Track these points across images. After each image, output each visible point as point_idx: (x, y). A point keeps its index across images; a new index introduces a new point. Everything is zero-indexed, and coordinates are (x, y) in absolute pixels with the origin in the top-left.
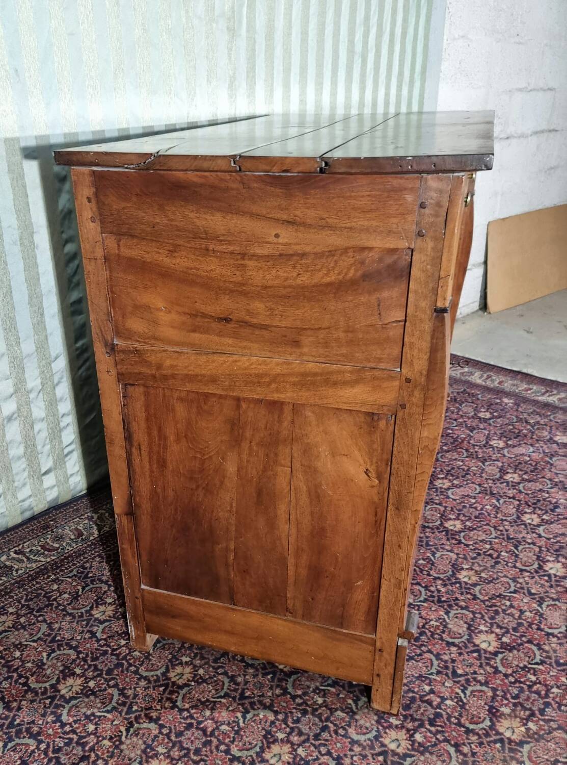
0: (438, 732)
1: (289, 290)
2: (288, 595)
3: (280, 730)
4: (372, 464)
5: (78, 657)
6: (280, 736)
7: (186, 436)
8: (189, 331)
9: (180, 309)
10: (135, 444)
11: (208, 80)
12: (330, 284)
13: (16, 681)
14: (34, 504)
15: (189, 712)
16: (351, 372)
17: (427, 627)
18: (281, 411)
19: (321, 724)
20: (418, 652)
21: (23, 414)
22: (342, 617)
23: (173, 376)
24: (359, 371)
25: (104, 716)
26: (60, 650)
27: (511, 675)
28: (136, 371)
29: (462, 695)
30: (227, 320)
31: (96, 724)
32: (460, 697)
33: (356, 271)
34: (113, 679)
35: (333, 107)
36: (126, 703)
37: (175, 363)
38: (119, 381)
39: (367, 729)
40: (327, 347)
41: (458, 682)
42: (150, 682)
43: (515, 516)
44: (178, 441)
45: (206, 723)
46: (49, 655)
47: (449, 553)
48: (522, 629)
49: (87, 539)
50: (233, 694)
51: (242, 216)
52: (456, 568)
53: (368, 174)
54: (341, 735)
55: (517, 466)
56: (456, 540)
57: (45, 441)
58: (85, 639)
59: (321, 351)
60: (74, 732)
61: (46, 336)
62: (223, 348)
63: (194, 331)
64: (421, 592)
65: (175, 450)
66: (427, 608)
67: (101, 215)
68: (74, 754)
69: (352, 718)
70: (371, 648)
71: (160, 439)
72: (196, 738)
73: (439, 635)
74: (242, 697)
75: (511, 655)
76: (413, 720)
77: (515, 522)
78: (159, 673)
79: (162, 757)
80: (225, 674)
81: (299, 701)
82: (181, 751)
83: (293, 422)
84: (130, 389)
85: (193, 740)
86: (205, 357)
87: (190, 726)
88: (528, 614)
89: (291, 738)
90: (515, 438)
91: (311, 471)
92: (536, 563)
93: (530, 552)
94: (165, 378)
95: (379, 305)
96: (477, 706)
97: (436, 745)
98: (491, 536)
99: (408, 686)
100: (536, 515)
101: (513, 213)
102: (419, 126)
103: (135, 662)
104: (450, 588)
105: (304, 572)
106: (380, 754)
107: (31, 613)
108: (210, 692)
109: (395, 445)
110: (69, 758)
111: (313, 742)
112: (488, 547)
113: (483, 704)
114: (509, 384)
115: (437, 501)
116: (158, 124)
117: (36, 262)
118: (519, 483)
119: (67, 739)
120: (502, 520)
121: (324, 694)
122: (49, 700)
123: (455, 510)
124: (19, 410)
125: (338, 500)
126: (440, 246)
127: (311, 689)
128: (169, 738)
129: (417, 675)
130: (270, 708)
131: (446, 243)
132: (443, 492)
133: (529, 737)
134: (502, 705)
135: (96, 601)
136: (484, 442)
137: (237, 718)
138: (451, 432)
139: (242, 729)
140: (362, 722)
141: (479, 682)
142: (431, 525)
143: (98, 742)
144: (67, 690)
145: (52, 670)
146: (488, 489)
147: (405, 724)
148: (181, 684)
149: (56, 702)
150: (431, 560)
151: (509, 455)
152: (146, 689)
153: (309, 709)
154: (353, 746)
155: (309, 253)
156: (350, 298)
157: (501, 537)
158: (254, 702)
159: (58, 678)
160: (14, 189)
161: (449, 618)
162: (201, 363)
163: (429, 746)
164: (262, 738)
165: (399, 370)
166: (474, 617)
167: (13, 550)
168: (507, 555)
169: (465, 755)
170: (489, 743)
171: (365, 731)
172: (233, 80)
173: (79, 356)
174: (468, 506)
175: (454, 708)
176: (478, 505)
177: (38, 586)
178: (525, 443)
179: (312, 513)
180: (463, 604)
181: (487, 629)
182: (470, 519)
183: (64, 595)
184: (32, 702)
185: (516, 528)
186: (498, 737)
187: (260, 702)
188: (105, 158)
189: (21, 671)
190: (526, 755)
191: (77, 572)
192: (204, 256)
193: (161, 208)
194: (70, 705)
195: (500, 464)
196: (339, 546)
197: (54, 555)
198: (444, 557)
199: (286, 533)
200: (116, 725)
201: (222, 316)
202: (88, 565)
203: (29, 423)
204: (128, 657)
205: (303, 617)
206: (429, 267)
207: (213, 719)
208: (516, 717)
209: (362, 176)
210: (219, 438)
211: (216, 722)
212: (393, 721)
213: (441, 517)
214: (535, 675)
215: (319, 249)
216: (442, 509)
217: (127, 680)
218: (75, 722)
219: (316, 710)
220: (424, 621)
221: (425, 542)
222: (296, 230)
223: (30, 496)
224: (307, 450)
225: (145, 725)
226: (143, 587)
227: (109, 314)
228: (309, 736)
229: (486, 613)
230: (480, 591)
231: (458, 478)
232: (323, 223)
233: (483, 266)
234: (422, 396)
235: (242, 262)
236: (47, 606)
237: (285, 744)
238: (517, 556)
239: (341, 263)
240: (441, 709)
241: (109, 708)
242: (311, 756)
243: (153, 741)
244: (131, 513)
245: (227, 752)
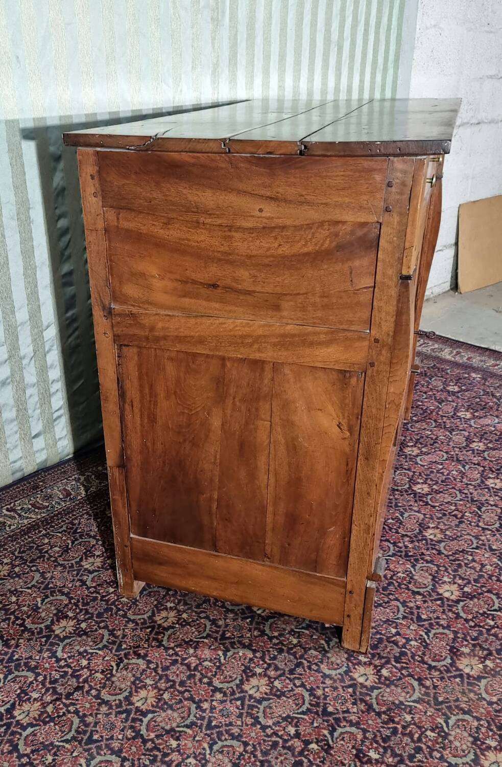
0: (403, 668)
1: (272, 259)
2: (266, 542)
3: (258, 665)
4: (344, 418)
5: (70, 603)
6: (258, 670)
7: (175, 393)
8: (180, 296)
9: (173, 276)
10: (128, 401)
11: (193, 67)
12: (308, 254)
13: (14, 623)
14: (24, 466)
15: (174, 650)
16: (326, 333)
17: (395, 578)
18: (263, 369)
19: (295, 660)
20: (386, 599)
21: (16, 380)
22: (316, 561)
23: (165, 338)
24: (332, 333)
25: (96, 653)
26: (53, 596)
27: (471, 620)
28: (131, 333)
29: (426, 637)
30: (215, 286)
31: (89, 659)
32: (424, 639)
33: (331, 242)
34: (103, 621)
35: (310, 93)
36: (115, 642)
37: (167, 326)
38: (115, 343)
39: (338, 665)
40: (304, 311)
41: (422, 626)
42: (137, 624)
43: (479, 481)
44: (167, 397)
45: (190, 659)
46: (43, 601)
47: (417, 514)
48: (482, 580)
49: (75, 498)
50: (215, 635)
51: (230, 192)
52: (423, 527)
53: (341, 156)
54: (314, 670)
55: (483, 435)
56: (424, 502)
57: (36, 405)
58: (76, 586)
59: (299, 314)
60: (68, 666)
61: (39, 306)
62: (211, 311)
63: (184, 296)
64: (389, 548)
65: (165, 406)
66: (395, 561)
67: (103, 191)
68: (69, 685)
69: (324, 655)
70: (343, 590)
71: (151, 397)
72: (181, 672)
73: (406, 585)
74: (223, 637)
75: (472, 602)
76: (380, 657)
77: (479, 486)
78: (145, 616)
79: (150, 688)
80: (207, 617)
81: (275, 641)
82: (167, 683)
83: (273, 379)
84: (125, 349)
85: (178, 673)
86: (194, 320)
87: (175, 662)
88: (488, 567)
89: (268, 673)
90: (481, 410)
91: (288, 424)
92: (498, 522)
93: (492, 512)
94: (157, 339)
95: (351, 273)
96: (439, 646)
97: (400, 679)
98: (457, 499)
99: (376, 629)
100: (499, 480)
101: (483, 196)
102: (392, 112)
103: (123, 607)
104: (417, 544)
105: (281, 520)
106: (350, 686)
107: (25, 564)
108: (193, 633)
109: (365, 399)
110: (65, 688)
111: (289, 676)
112: (453, 508)
113: (444, 644)
114: (476, 360)
115: (406, 467)
116: (146, 108)
117: (31, 236)
118: (484, 451)
119: (62, 672)
120: (467, 484)
121: (299, 636)
122: (45, 639)
123: (423, 474)
124: (12, 375)
125: (313, 451)
126: (405, 221)
127: (287, 632)
128: (156, 672)
129: (384, 620)
130: (249, 647)
131: (410, 218)
132: (412, 458)
133: (486, 673)
134: (462, 646)
135: (85, 553)
136: (452, 413)
137: (219, 655)
138: (420, 404)
139: (223, 665)
140: (333, 659)
141: (442, 625)
142: (400, 488)
143: (91, 675)
144: (60, 630)
145: (47, 612)
146: (455, 456)
147: (373, 661)
148: (166, 626)
149: (51, 640)
150: (400, 520)
151: (475, 426)
152: (133, 630)
153: (285, 648)
154: (325, 679)
155: (289, 226)
156: (326, 267)
157: (466, 499)
158: (234, 642)
159: (52, 620)
160: (12, 168)
161: (415, 570)
162: (190, 325)
163: (394, 680)
164: (241, 672)
165: (368, 331)
166: (439, 569)
167: (5, 508)
168: (470, 515)
169: (427, 688)
170: (449, 678)
171: (336, 667)
172: (216, 66)
173: (69, 325)
174: (435, 471)
175: (418, 648)
176: (445, 470)
177: (30, 539)
178: (491, 415)
179: (290, 464)
180: (428, 558)
181: (450, 580)
182: (437, 483)
183: (55, 548)
184: (29, 640)
185: (480, 491)
186: (458, 673)
187: (240, 642)
188: (109, 140)
189: (18, 614)
190: (483, 688)
191: (67, 528)
192: (195, 228)
193: (158, 184)
194: (64, 643)
195: (466, 434)
196: (314, 494)
197: (44, 513)
198: (412, 517)
199: (266, 483)
200: (107, 660)
201: (210, 282)
202: (76, 522)
203: (21, 388)
204: (117, 603)
205: (280, 562)
206: (395, 239)
207: (196, 656)
208: (475, 656)
209: (336, 158)
210: (205, 396)
211: (199, 659)
212: (362, 658)
213: (409, 481)
214: (493, 620)
215: (297, 223)
216: (411, 474)
217: (116, 622)
218: (69, 657)
219: (292, 649)
220: (392, 573)
221: (394, 503)
222: (278, 205)
223: (21, 458)
224: (286, 406)
225: (134, 661)
226: (132, 535)
227: (107, 280)
228: (285, 671)
229: (449, 566)
230: (444, 548)
231: (426, 446)
232: (302, 199)
233: (454, 247)
234: (389, 355)
235: (229, 234)
236: (40, 557)
237: (263, 677)
238: (480, 516)
239: (317, 235)
240: (406, 648)
241: (100, 646)
242: (287, 687)
243: (141, 674)
244: (123, 465)
245: (210, 684)
